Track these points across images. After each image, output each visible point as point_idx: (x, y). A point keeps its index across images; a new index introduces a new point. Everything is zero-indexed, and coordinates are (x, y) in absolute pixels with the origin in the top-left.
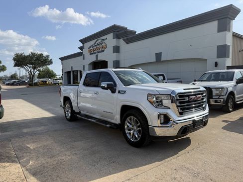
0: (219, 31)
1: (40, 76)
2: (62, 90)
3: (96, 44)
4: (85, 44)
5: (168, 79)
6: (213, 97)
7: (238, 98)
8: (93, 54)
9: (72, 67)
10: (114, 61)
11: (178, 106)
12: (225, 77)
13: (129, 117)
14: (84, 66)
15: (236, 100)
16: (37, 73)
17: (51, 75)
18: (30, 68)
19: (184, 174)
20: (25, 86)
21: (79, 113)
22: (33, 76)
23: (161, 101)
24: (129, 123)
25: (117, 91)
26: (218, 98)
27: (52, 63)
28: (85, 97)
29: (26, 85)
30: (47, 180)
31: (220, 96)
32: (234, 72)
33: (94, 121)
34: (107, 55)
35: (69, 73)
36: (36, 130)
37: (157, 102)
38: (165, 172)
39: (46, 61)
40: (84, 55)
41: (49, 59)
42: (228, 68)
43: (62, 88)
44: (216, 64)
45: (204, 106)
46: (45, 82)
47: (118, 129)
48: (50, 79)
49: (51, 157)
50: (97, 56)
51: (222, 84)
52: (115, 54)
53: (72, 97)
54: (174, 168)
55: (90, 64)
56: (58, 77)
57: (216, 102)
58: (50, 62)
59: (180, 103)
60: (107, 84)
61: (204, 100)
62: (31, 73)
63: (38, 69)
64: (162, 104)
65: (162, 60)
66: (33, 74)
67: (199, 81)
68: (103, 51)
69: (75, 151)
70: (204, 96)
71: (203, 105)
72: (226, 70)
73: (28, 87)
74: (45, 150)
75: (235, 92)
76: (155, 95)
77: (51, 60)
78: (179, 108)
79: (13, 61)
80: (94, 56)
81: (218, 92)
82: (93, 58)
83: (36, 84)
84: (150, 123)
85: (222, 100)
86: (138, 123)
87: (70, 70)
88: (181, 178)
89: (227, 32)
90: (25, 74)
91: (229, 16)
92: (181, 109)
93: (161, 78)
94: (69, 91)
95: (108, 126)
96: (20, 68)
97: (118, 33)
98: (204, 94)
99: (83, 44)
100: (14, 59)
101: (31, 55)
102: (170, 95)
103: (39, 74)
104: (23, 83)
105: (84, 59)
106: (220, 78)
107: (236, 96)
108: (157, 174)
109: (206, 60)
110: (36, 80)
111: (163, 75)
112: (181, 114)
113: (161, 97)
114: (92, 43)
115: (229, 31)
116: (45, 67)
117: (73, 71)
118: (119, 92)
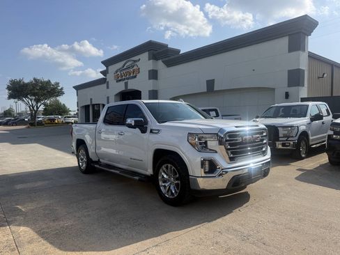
0: (290, 50)
1: (46, 112)
2: (74, 130)
3: (125, 67)
4: (110, 67)
5: (222, 116)
6: (281, 139)
7: (313, 140)
8: (120, 80)
9: (91, 99)
10: (149, 91)
11: (227, 149)
12: (298, 112)
13: (165, 165)
14: (108, 97)
15: (311, 143)
16: (42, 108)
17: (62, 110)
18: (31, 100)
19: (231, 237)
20: (24, 127)
21: (98, 162)
22: (36, 112)
23: (206, 143)
24: (164, 172)
25: (149, 131)
26: (287, 140)
27: (63, 93)
28: (106, 140)
29: (25, 125)
30: (46, 248)
31: (288, 137)
32: (308, 106)
33: (118, 172)
34: (140, 83)
35: (87, 107)
36: (36, 185)
37: (200, 144)
38: (205, 235)
39: (54, 91)
40: (108, 82)
41: (59, 88)
42: (303, 100)
43: (75, 127)
44: (287, 96)
45: (264, 149)
46: (54, 120)
47: (150, 182)
48: (60, 117)
49: (54, 220)
50: (126, 84)
51: (291, 122)
52: (151, 81)
53: (88, 139)
54: (218, 230)
55: (117, 95)
56: (72, 113)
57: (283, 145)
58: (61, 93)
59: (230, 145)
60: (135, 121)
61: (265, 142)
62: (33, 108)
63: (42, 102)
64: (206, 147)
65: (215, 89)
66: (35, 108)
67: (263, 117)
68: (135, 77)
69: (89, 211)
70: (265, 136)
71: (262, 148)
72: (300, 103)
73: (28, 127)
74: (47, 212)
75: (309, 132)
76: (197, 134)
77: (62, 89)
78: (229, 152)
79: (7, 91)
80: (122, 83)
81: (286, 132)
82: (120, 87)
83: (40, 124)
84: (191, 173)
85: (292, 143)
86: (176, 174)
87: (89, 103)
88: (226, 242)
89: (301, 52)
90: (24, 110)
91: (303, 31)
92: (232, 153)
93: (213, 113)
94: (85, 131)
95: (137, 178)
96: (16, 100)
97: (155, 52)
98: (264, 134)
99: (107, 67)
100: (9, 88)
101: (34, 82)
102: (217, 134)
103: (45, 109)
104: (22, 122)
105: (108, 87)
106: (291, 114)
107: (311, 138)
108: (194, 238)
109: (273, 90)
110: (40, 118)
111: (216, 110)
112: (232, 159)
113: (206, 138)
114: (119, 65)
115: (304, 50)
116: (53, 99)
117: (93, 105)
118: (151, 131)
